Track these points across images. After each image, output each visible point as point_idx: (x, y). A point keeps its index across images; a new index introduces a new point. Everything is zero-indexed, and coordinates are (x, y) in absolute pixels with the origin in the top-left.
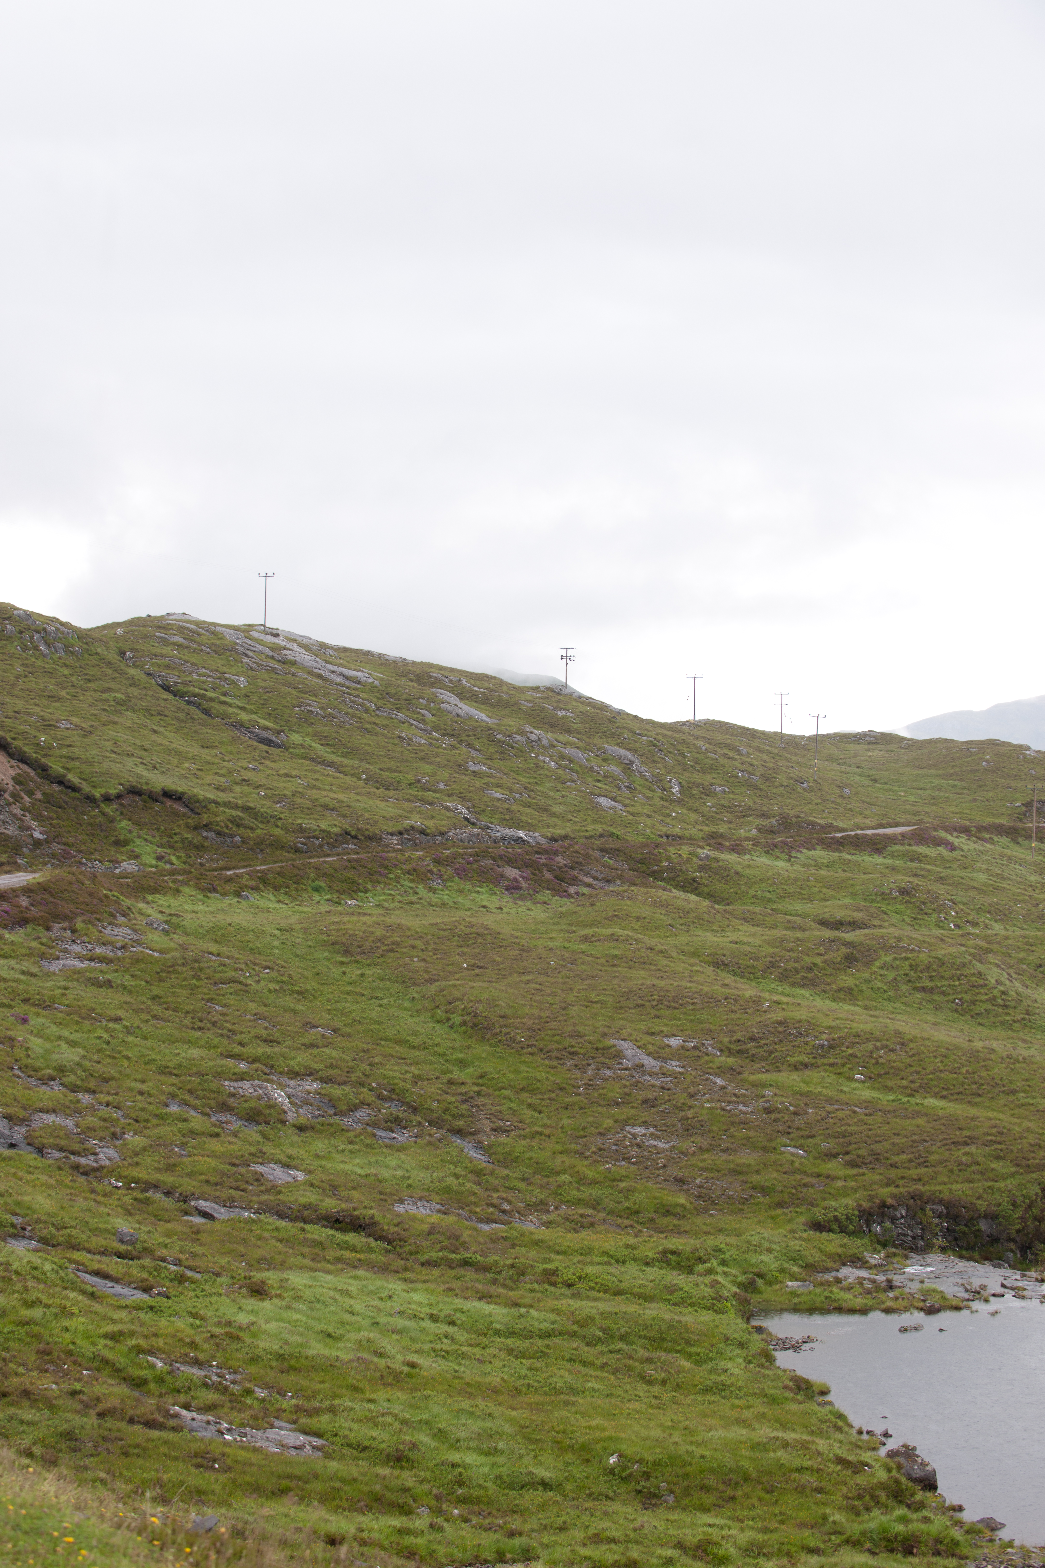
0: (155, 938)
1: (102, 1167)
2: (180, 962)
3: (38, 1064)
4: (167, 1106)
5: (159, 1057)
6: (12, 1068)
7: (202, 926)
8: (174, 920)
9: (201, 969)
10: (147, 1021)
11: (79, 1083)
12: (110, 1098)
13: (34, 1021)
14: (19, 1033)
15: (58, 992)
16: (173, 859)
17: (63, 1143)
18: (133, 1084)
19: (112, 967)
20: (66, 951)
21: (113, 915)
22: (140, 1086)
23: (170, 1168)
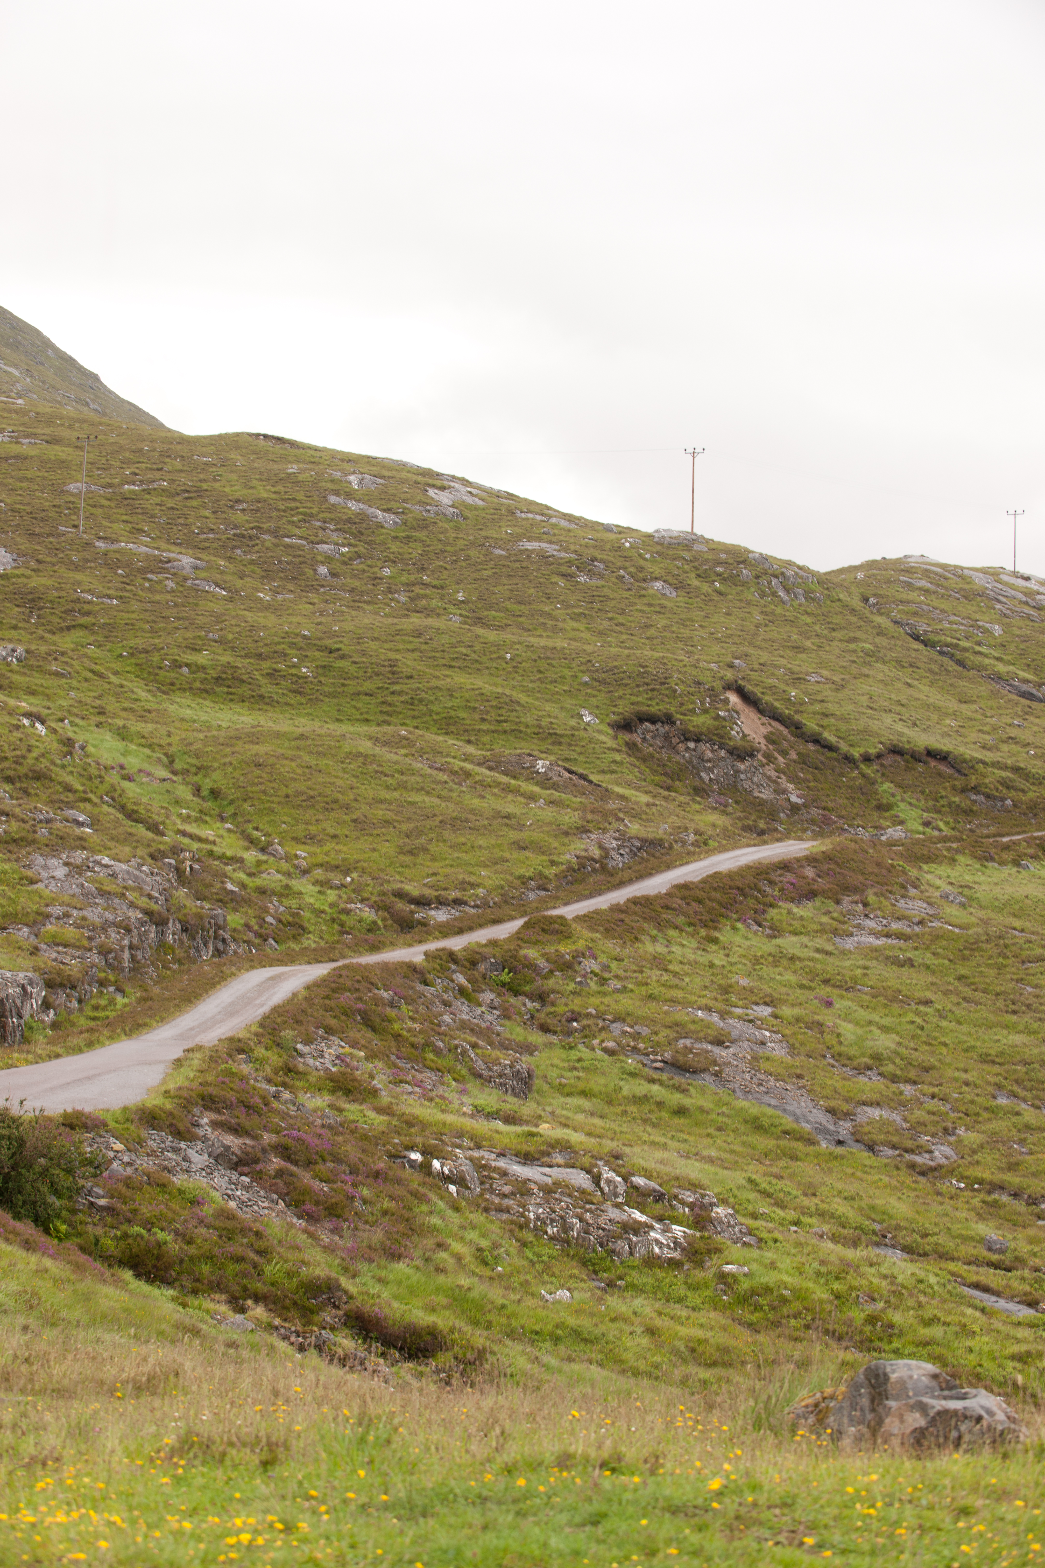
0: (952, 911)
1: (941, 1167)
2: (984, 938)
3: (852, 1052)
4: (995, 1097)
5: (978, 1044)
6: (824, 1057)
7: (997, 899)
8: (966, 892)
9: (1006, 946)
10: (958, 1004)
11: (898, 1072)
12: (936, 1090)
13: (839, 1004)
14: (827, 1018)
15: (859, 972)
16: (941, 825)
17: (895, 1139)
18: (957, 1074)
19: (910, 944)
20: (858, 926)
21: (903, 887)
22: (964, 1076)
23: (1012, 1167)
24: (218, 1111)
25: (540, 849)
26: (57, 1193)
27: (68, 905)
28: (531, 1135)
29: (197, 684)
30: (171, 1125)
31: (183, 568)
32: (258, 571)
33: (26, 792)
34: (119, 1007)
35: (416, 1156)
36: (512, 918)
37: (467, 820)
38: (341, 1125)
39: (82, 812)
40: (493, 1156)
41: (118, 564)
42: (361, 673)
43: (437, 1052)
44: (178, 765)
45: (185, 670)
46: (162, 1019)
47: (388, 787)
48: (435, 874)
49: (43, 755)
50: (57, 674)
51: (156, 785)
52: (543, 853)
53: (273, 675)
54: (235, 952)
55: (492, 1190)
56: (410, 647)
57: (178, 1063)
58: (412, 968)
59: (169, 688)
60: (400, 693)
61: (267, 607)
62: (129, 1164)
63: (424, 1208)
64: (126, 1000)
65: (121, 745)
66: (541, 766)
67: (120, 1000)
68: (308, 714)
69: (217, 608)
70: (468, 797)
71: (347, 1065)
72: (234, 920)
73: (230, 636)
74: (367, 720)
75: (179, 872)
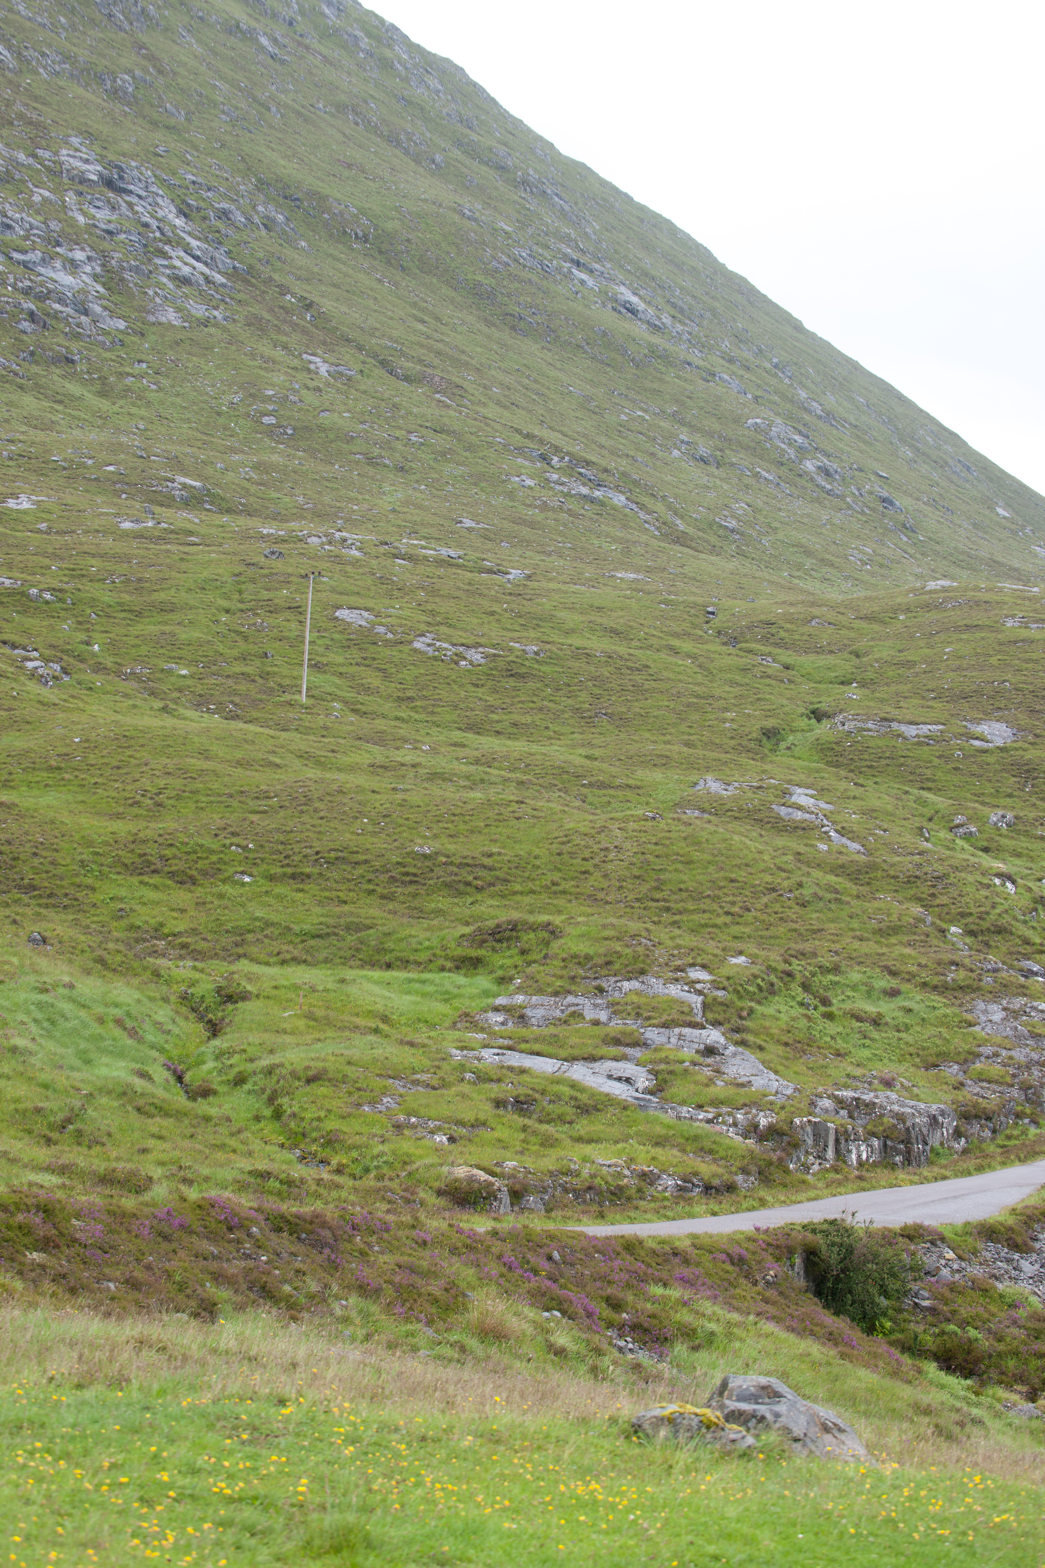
26: (886, 1294)
27: (999, 1046)
30: (1010, 1239)
33: (987, 944)
34: (1030, 1136)
39: (1037, 962)
49: (1006, 911)
50: (1042, 838)
62: (958, 1271)
64: (1039, 1131)
67: (1033, 1131)
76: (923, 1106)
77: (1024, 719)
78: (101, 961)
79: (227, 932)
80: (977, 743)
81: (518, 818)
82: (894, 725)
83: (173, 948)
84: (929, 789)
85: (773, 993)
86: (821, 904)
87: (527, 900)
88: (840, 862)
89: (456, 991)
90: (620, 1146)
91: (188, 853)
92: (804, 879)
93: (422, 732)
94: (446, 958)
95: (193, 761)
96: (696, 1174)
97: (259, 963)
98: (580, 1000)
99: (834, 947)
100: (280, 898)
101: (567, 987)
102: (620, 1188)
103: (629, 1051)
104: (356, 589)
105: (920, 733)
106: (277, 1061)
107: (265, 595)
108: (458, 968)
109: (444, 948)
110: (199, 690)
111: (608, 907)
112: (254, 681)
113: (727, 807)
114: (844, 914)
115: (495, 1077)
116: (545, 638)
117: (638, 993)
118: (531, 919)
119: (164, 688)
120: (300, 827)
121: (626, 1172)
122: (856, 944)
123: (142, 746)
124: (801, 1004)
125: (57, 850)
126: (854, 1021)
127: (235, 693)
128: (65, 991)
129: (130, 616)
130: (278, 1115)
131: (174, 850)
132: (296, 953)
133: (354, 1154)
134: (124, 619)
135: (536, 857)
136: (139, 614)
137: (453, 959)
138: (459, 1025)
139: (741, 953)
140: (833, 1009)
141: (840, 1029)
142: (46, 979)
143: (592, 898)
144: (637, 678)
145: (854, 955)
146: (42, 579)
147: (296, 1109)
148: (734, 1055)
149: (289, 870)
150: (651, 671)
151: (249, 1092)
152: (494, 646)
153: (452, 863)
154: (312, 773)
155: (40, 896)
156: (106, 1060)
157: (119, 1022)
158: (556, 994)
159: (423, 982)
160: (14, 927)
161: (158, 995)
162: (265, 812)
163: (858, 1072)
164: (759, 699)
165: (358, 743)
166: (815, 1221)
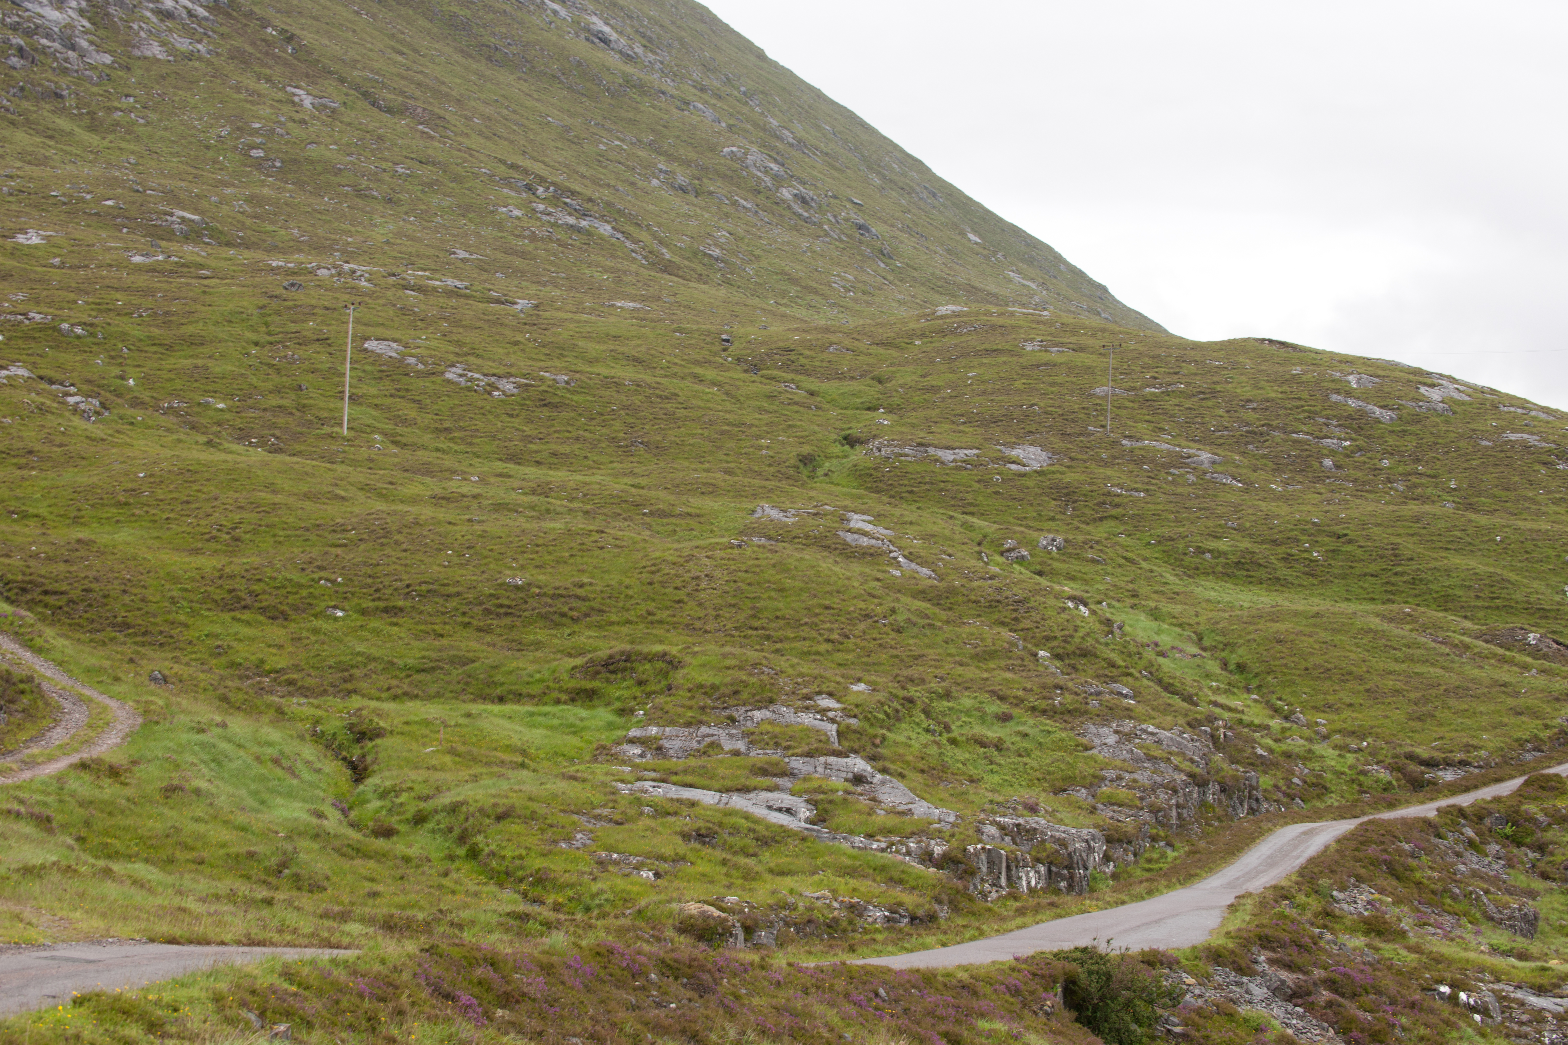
24: (1273, 950)
25: (1534, 714)
26: (1138, 1021)
27: (1120, 769)
28: (1544, 969)
29: (1219, 569)
30: (1234, 962)
31: (1202, 463)
32: (1270, 464)
33: (1074, 668)
34: (1170, 860)
35: (1445, 989)
36: (1512, 777)
37: (1468, 689)
38: (1378, 962)
39: (1126, 685)
40: (1511, 989)
41: (1142, 461)
42: (1366, 556)
43: (1454, 897)
44: (1206, 643)
45: (1208, 556)
46: (1211, 870)
47: (1396, 660)
48: (1442, 738)
49: (1088, 634)
50: (1093, 561)
51: (1187, 660)
52: (1537, 718)
53: (1287, 559)
54: (1267, 811)
55: (1511, 1018)
56: (1411, 531)
57: (1232, 908)
58: (1427, 823)
59: (1195, 572)
60: (1402, 574)
61: (1279, 498)
62: (1200, 997)
63: (1455, 1034)
64: (1176, 854)
65: (1154, 625)
66: (1532, 638)
67: (1171, 854)
68: (1321, 594)
69: (1233, 498)
70: (1467, 668)
71: (1377, 910)
72: (1265, 781)
73: (1248, 525)
74: (1373, 599)
75: (1214, 738)
76: (1074, 831)
77: (1058, 444)
78: (224, 699)
79: (330, 667)
80: (1013, 467)
81: (601, 548)
82: (931, 450)
83: (280, 684)
84: (972, 514)
85: (899, 720)
86: (915, 630)
87: (625, 630)
88: (920, 587)
89: (581, 724)
90: (816, 877)
91: (278, 588)
92: (896, 605)
93: (466, 463)
94: (561, 690)
95: (263, 495)
96: (900, 904)
97: (371, 699)
98: (714, 730)
99: (937, 671)
100: (376, 632)
101: (699, 717)
102: (836, 920)
103: (780, 781)
104: (381, 320)
105: (957, 457)
106: (460, 798)
107: (293, 327)
108: (573, 700)
109: (557, 680)
110: (238, 423)
111: (708, 636)
112: (291, 414)
113: (794, 534)
114: (939, 640)
115: (671, 810)
116: (573, 367)
117: (772, 722)
118: (645, 649)
119: (203, 421)
120: (386, 560)
121: (836, 904)
122: (960, 670)
123: (208, 480)
124: (927, 731)
125: (144, 587)
126: (978, 747)
127: (274, 426)
128: (220, 731)
129: (160, 350)
130: (474, 854)
131: (262, 585)
132: (406, 688)
133: (570, 893)
134: (155, 353)
135: (627, 587)
136: (170, 348)
137: (567, 691)
138: (600, 758)
139: (859, 680)
140: (955, 734)
141: (967, 756)
142: (199, 719)
143: (690, 628)
144: (668, 406)
145: (960, 680)
146: (72, 313)
147: (493, 847)
148: (883, 783)
149: (381, 604)
150: (680, 400)
151: (433, 831)
152: (524, 376)
153: (545, 594)
154: (380, 506)
155: (135, 634)
156: (279, 801)
157: (276, 761)
158: (688, 725)
159: (546, 715)
160: (132, 666)
161: (294, 733)
162: (345, 545)
163: (1000, 799)
164: (790, 426)
165: (406, 474)
166: (1066, 949)
